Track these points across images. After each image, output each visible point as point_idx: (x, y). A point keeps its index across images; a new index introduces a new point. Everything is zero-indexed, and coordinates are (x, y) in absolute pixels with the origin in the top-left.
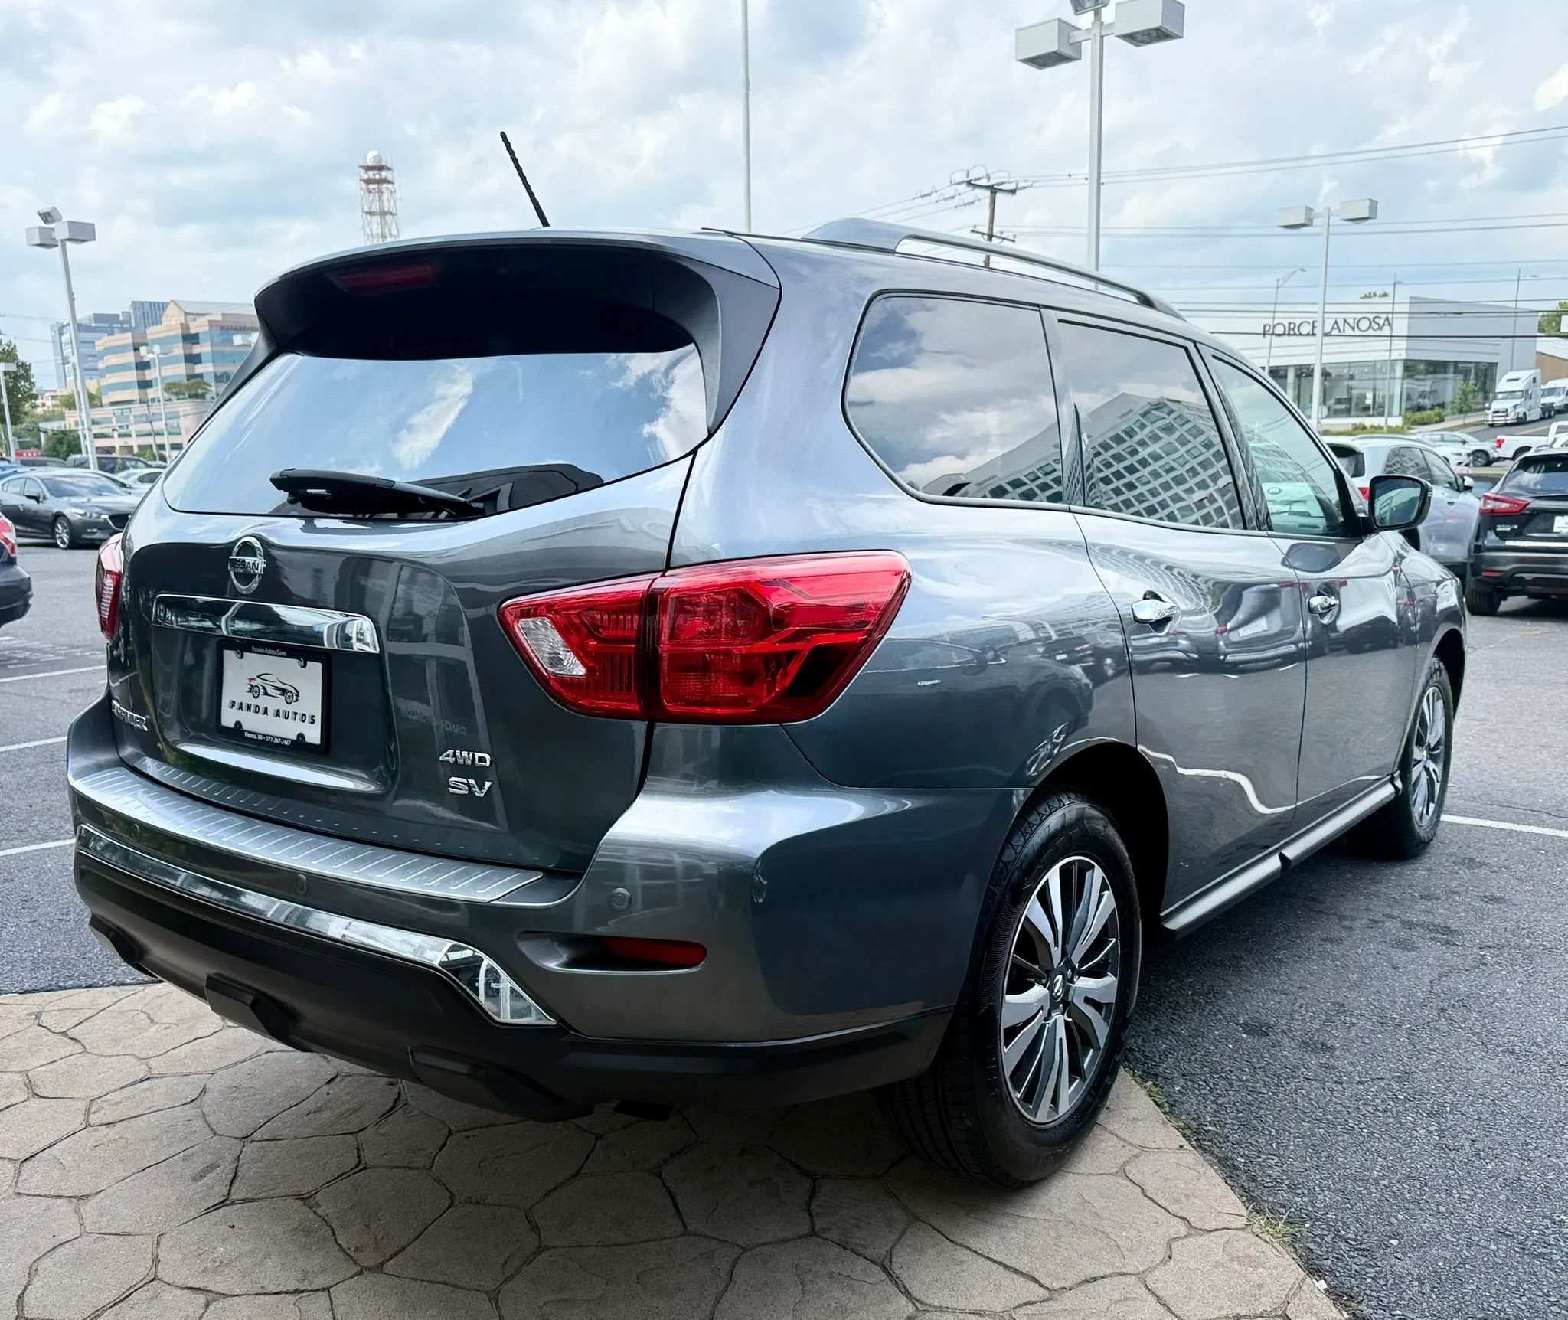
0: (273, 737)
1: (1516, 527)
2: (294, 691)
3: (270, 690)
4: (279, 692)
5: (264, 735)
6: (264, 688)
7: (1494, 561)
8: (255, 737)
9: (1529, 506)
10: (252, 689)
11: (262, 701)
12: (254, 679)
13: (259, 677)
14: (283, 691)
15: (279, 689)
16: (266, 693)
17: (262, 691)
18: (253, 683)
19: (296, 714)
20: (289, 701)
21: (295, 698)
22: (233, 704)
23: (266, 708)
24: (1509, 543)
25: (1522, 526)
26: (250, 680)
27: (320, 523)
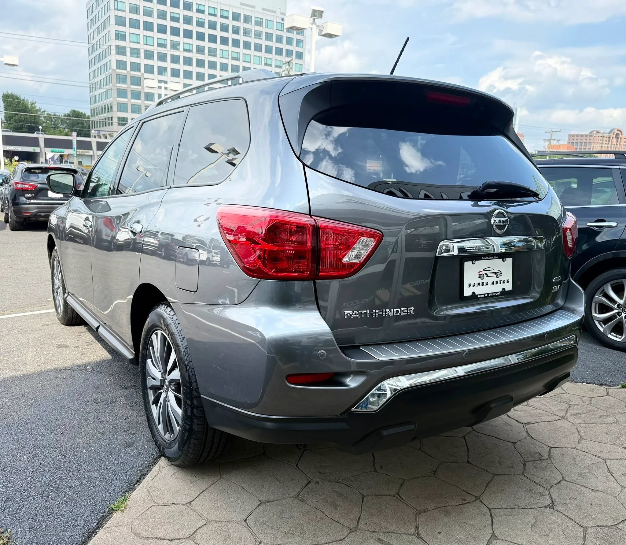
0: (492, 293)
1: (33, 195)
2: (499, 272)
3: (489, 274)
4: (493, 274)
5: (487, 294)
6: (486, 274)
7: (28, 209)
8: (483, 296)
9: (37, 187)
10: (480, 276)
11: (486, 280)
12: (481, 271)
13: (484, 270)
14: (495, 273)
15: (493, 273)
16: (487, 276)
17: (485, 275)
18: (481, 273)
19: (501, 281)
20: (498, 277)
21: (500, 274)
22: (470, 285)
23: (487, 282)
24: (32, 201)
25: (36, 195)
26: (479, 272)
27: (480, 203)
